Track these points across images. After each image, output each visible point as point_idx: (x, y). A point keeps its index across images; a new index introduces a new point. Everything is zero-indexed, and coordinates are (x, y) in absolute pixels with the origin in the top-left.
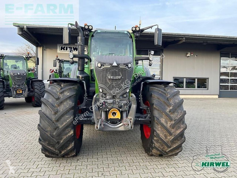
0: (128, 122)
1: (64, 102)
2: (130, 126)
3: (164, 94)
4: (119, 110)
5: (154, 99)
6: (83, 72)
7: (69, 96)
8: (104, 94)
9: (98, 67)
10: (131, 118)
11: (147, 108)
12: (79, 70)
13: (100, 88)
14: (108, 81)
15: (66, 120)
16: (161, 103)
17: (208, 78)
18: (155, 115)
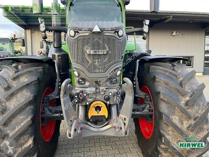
0: (120, 123)
1: (17, 93)
2: (123, 130)
3: (174, 77)
4: (106, 104)
5: (159, 85)
6: (59, 49)
7: (25, 84)
8: (81, 79)
9: (71, 36)
10: (125, 117)
11: (145, 95)
12: (55, 47)
13: (74, 69)
14: (88, 59)
15: (20, 124)
16: (172, 92)
17: (193, 57)
18: (162, 111)
